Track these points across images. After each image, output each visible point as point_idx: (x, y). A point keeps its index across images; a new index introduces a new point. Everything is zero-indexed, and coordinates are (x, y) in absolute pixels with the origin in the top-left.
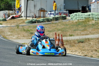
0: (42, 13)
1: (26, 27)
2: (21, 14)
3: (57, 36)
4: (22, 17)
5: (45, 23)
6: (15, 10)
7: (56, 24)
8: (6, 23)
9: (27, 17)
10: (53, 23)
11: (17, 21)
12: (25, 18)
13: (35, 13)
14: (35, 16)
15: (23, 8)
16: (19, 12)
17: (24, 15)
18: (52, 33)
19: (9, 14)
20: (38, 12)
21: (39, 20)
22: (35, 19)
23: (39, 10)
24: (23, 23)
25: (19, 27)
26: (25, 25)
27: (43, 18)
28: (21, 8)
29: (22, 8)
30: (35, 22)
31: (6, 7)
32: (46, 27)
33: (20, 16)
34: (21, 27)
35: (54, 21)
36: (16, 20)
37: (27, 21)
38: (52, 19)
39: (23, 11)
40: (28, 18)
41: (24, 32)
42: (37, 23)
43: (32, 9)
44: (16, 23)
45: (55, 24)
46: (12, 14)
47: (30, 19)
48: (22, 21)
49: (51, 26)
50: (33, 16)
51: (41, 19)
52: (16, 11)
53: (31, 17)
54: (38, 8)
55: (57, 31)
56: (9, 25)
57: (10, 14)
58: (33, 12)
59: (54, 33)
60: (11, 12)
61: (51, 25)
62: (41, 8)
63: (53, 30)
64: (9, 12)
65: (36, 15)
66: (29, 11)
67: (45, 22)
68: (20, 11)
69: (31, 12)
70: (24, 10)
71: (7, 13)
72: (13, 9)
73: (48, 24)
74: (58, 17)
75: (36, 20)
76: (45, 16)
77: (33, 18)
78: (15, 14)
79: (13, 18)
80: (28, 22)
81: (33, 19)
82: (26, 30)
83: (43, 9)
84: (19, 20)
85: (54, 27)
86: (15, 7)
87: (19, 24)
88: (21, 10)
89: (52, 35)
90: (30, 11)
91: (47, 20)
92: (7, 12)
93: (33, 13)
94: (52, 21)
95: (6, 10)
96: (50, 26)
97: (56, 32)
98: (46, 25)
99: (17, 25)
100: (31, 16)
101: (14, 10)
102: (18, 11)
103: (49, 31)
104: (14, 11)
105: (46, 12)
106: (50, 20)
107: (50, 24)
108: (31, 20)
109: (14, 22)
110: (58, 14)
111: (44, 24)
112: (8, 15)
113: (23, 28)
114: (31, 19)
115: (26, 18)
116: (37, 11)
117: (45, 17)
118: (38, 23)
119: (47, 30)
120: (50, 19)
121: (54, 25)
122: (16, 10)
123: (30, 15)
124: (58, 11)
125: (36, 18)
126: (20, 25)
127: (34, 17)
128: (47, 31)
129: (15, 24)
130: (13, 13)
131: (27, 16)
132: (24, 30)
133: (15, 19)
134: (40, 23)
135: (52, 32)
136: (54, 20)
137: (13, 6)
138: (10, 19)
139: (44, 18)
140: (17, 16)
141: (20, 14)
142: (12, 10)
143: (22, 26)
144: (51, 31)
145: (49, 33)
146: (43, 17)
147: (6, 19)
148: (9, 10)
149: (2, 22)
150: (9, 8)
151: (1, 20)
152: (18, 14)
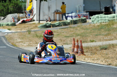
0: (58, 15)
1: (40, 32)
2: (33, 17)
3: (76, 43)
4: (34, 20)
5: (61, 27)
6: (26, 13)
8: (15, 28)
9: (40, 20)
10: (71, 28)
11: (28, 26)
13: (50, 16)
14: (50, 19)
15: (36, 10)
16: (31, 15)
17: (37, 18)
18: (69, 39)
19: (19, 17)
20: (53, 14)
21: (54, 23)
22: (50, 23)
23: (54, 13)
24: (35, 28)
25: (31, 32)
26: (38, 30)
27: (59, 22)
28: (33, 11)
29: (34, 10)
31: (16, 10)
32: (63, 32)
33: (31, 19)
34: (33, 33)
35: (71, 24)
36: (27, 24)
37: (40, 25)
38: (69, 22)
39: (35, 14)
40: (41, 22)
41: (37, 39)
42: (51, 28)
43: (46, 12)
44: (27, 28)
45: (74, 28)
46: (22, 17)
48: (34, 26)
49: (69, 31)
50: (48, 20)
51: (57, 23)
52: (27, 14)
53: (45, 21)
54: (53, 10)
55: (76, 37)
56: (19, 31)
57: (20, 18)
59: (72, 38)
60: (21, 15)
62: (57, 10)
63: (71, 36)
64: (18, 15)
65: (50, 18)
66: (43, 13)
67: (62, 26)
68: (31, 14)
69: (44, 15)
70: (37, 12)
71: (16, 16)
72: (24, 12)
73: (66, 28)
74: (76, 20)
75: (51, 24)
77: (47, 21)
78: (25, 17)
79: (24, 22)
81: (47, 23)
82: (39, 36)
83: (58, 11)
84: (31, 24)
85: (73, 31)
86: (25, 10)
87: (31, 29)
88: (33, 13)
89: (70, 41)
90: (43, 14)
92: (16, 15)
93: (48, 15)
94: (69, 25)
95: (16, 13)
96: (67, 31)
97: (74, 38)
98: (62, 30)
99: (29, 30)
101: (25, 12)
102: (29, 13)
103: (66, 37)
104: (24, 13)
106: (67, 24)
107: (67, 28)
108: (44, 24)
109: (24, 27)
110: (77, 16)
111: (60, 29)
112: (17, 19)
113: (35, 33)
114: (44, 23)
115: (39, 22)
116: (52, 13)
117: (61, 20)
118: (53, 27)
120: (68, 23)
121: (72, 29)
122: (27, 13)
123: (43, 19)
124: (77, 13)
125: (50, 21)
126: (32, 30)
127: (48, 21)
128: (63, 36)
129: (26, 30)
131: (41, 19)
132: (37, 36)
133: (26, 23)
134: (55, 27)
135: (70, 37)
137: (23, 9)
138: (20, 23)
139: (61, 22)
140: (28, 20)
141: (31, 17)
142: (23, 13)
143: (35, 31)
144: (68, 37)
145: (66, 39)
146: (59, 20)
147: (15, 23)
148: (19, 13)
149: (10, 27)
150: (19, 11)
151: (9, 24)
152: (29, 18)
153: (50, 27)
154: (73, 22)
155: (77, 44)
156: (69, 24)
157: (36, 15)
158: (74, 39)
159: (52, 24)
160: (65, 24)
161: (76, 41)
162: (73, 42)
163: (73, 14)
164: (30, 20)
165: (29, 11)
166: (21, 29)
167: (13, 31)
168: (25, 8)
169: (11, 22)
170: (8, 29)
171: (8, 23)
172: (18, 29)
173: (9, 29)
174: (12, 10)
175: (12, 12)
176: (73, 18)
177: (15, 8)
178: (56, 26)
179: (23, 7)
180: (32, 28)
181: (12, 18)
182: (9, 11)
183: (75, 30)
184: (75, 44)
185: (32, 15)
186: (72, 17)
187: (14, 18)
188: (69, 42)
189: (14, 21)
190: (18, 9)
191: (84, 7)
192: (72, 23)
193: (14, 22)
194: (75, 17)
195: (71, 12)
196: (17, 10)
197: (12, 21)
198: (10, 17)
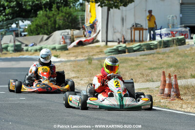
0: (137, 32)
2: (96, 36)
3: (167, 79)
4: (98, 41)
5: (143, 52)
6: (84, 29)
7: (166, 55)
8: (67, 54)
9: (107, 41)
10: (159, 53)
11: (88, 50)
12: (104, 43)
13: (124, 33)
14: (124, 39)
15: (100, 24)
16: (93, 33)
17: (102, 38)
18: (156, 73)
19: (73, 35)
20: (129, 31)
21: (131, 46)
22: (124, 45)
23: (131, 28)
24: (100, 54)
25: (93, 61)
26: (104, 58)
27: (139, 44)
28: (96, 24)
29: (98, 24)
30: (123, 52)
31: (68, 23)
32: (146, 60)
33: (94, 39)
34: (96, 62)
35: (160, 48)
36: (87, 48)
37: (108, 49)
38: (156, 44)
39: (99, 31)
40: (109, 43)
42: (127, 53)
43: (118, 26)
44: (86, 54)
45: (164, 53)
46: (78, 35)
47: (113, 46)
48: (98, 51)
50: (120, 40)
51: (135, 45)
52: (86, 30)
53: (116, 42)
54: (130, 23)
55: (167, 68)
56: (73, 59)
57: (74, 37)
58: (119, 31)
59: (161, 71)
60: (76, 32)
61: (155, 57)
62: (136, 24)
63: (160, 67)
64: (72, 32)
65: (125, 37)
66: (112, 29)
67: (144, 50)
68: (93, 30)
69: (115, 32)
70: (102, 28)
71: (68, 34)
72: (81, 26)
73: (150, 54)
74: (168, 41)
75: (125, 47)
76: (144, 39)
77: (119, 43)
78: (84, 36)
79: (80, 44)
80: (109, 52)
81: (119, 45)
83: (138, 25)
84: (93, 47)
85: (162, 59)
86: (83, 23)
87: (93, 55)
89: (157, 76)
90: (114, 30)
91: (147, 46)
92: (68, 32)
93: (120, 33)
94: (156, 49)
95: (67, 29)
96: (153, 59)
97: (165, 70)
98: (145, 57)
99: (89, 57)
100: (115, 39)
101: (83, 27)
102: (89, 29)
103: (151, 69)
104: (81, 29)
105: (144, 31)
106: (152, 47)
107: (154, 54)
108: (115, 47)
109: (82, 52)
110: (169, 34)
111: (141, 56)
112: (71, 38)
113: (99, 63)
114: (115, 45)
115: (107, 44)
116: (128, 29)
117: (143, 41)
118: (129, 52)
119: (146, 66)
120: (154, 45)
121: (161, 56)
122: (86, 28)
123: (113, 38)
124: (169, 29)
125: (125, 42)
126: (95, 57)
127: (121, 42)
128: (147, 68)
129: (85, 57)
130: (81, 35)
131: (109, 40)
133: (85, 46)
134: (133, 53)
135: (158, 70)
136: (162, 47)
137: (80, 22)
138: (74, 46)
139: (142, 44)
140: (89, 41)
141: (93, 35)
142: (79, 29)
143: (99, 60)
144: (154, 69)
145: (151, 73)
146: (140, 41)
147: (66, 46)
148: (73, 29)
149: (58, 53)
150: (73, 25)
151: (57, 48)
152: (90, 36)
153: (125, 52)
154: (162, 44)
155: (169, 82)
156: (156, 47)
157: (100, 33)
158: (164, 72)
159: (127, 47)
160: (149, 48)
161: (167, 75)
162: (162, 78)
163: (162, 30)
164: (91, 41)
165: (89, 25)
166: (77, 57)
167: (63, 59)
168: (83, 20)
169: (60, 44)
170: (55, 56)
171: (54, 46)
172: (71, 56)
173: (57, 56)
174: (61, 24)
175: (62, 27)
176: (162, 37)
177: (66, 20)
178: (135, 51)
179: (80, 19)
180: (94, 53)
181: (61, 36)
182: (57, 26)
183: (166, 57)
184: (165, 81)
185: (95, 32)
186: (161, 35)
187: (64, 38)
188: (155, 78)
189: (65, 43)
190: (71, 22)
191: (181, 18)
192: (160, 45)
193: (64, 45)
194: (167, 35)
195: (160, 28)
196: (70, 25)
197: (62, 42)
198: (58, 35)
